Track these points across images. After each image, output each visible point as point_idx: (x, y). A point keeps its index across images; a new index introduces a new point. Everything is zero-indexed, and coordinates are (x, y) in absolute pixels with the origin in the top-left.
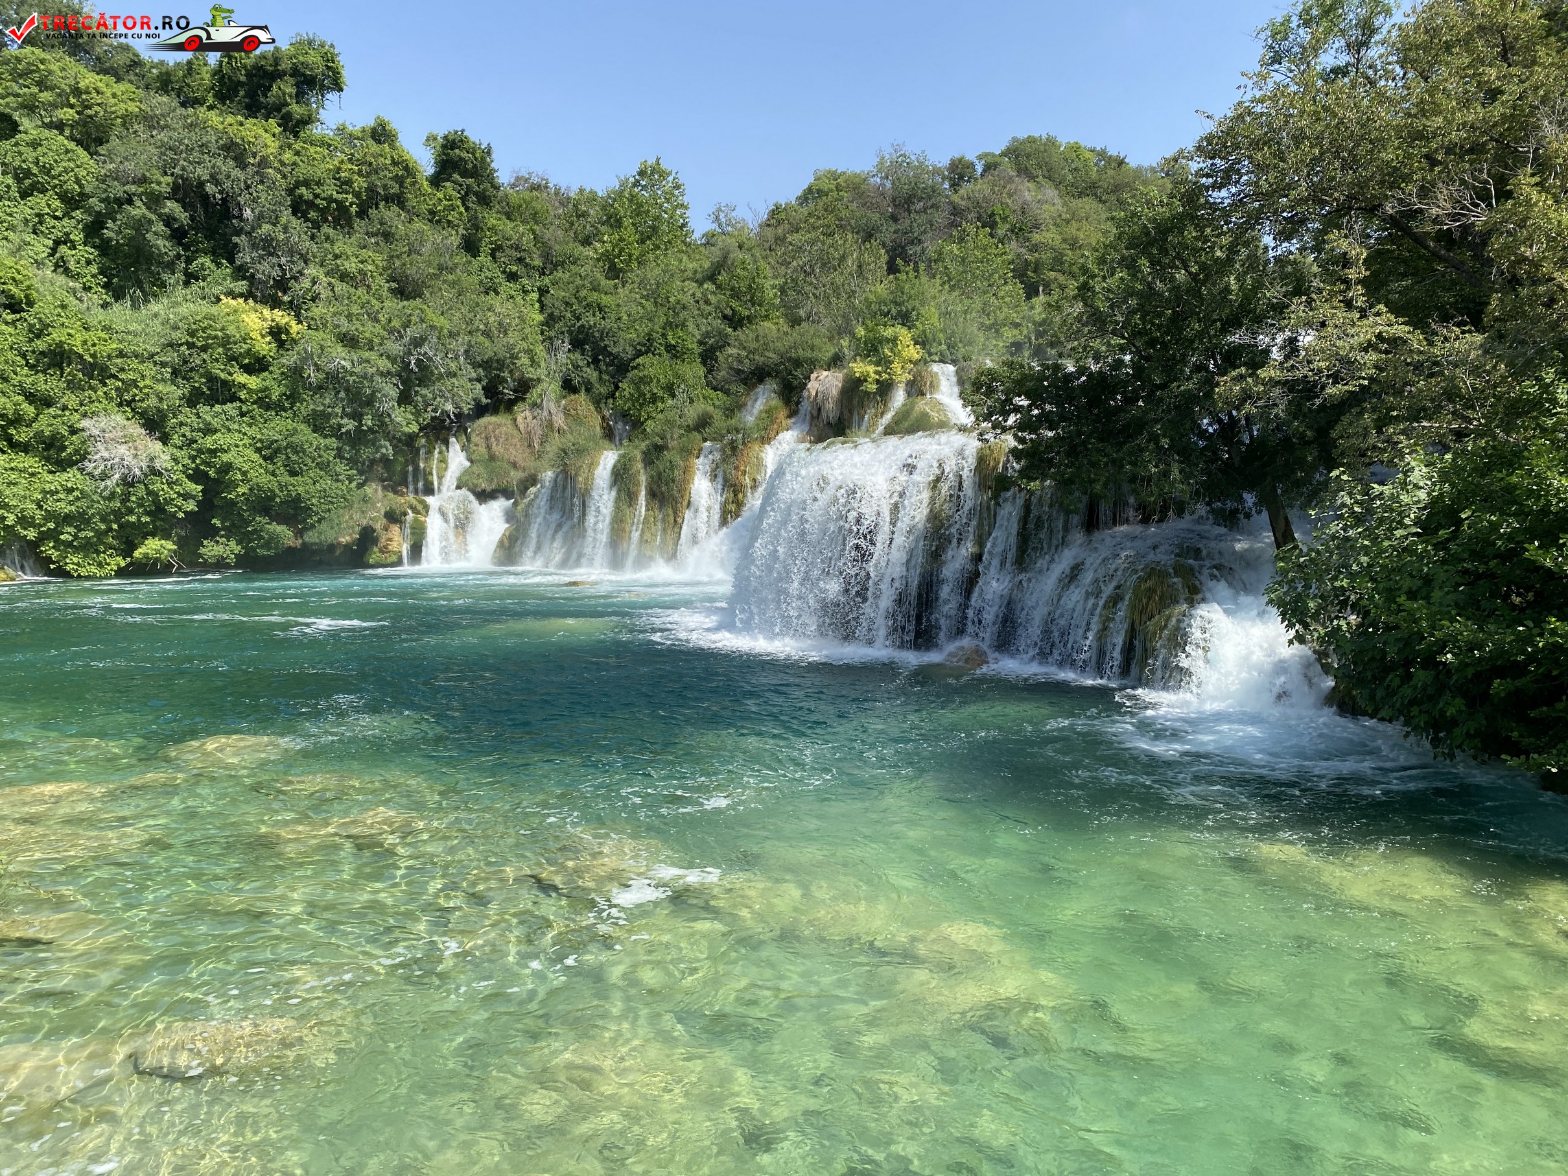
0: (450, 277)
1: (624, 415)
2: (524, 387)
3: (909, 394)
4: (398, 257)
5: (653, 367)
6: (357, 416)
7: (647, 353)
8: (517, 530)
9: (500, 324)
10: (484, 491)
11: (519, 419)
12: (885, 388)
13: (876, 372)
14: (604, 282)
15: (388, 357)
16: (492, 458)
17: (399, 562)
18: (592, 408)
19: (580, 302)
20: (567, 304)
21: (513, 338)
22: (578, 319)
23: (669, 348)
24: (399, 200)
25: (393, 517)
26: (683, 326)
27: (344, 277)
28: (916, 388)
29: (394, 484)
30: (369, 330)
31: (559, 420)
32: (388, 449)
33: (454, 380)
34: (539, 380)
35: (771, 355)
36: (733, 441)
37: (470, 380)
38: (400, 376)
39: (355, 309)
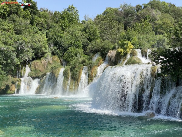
0: (28, 30)
1: (65, 60)
2: (43, 54)
3: (131, 56)
4: (16, 25)
5: (72, 49)
6: (6, 60)
7: (71, 46)
8: (41, 86)
9: (38, 40)
10: (34, 77)
11: (42, 61)
12: (126, 54)
13: (124, 51)
14: (61, 31)
15: (14, 47)
16: (36, 70)
17: (14, 93)
18: (58, 59)
19: (56, 36)
20: (53, 36)
21: (41, 43)
22: (56, 39)
23: (76, 45)
24: (17, 13)
25: (13, 83)
26: (79, 40)
27: (4, 30)
28: (132, 54)
29: (14, 75)
30: (10, 41)
31: (51, 61)
32: (13, 68)
33: (28, 52)
34: (47, 52)
35: (99, 47)
36: (91, 66)
37: (32, 52)
38: (16, 51)
39: (7, 37)
